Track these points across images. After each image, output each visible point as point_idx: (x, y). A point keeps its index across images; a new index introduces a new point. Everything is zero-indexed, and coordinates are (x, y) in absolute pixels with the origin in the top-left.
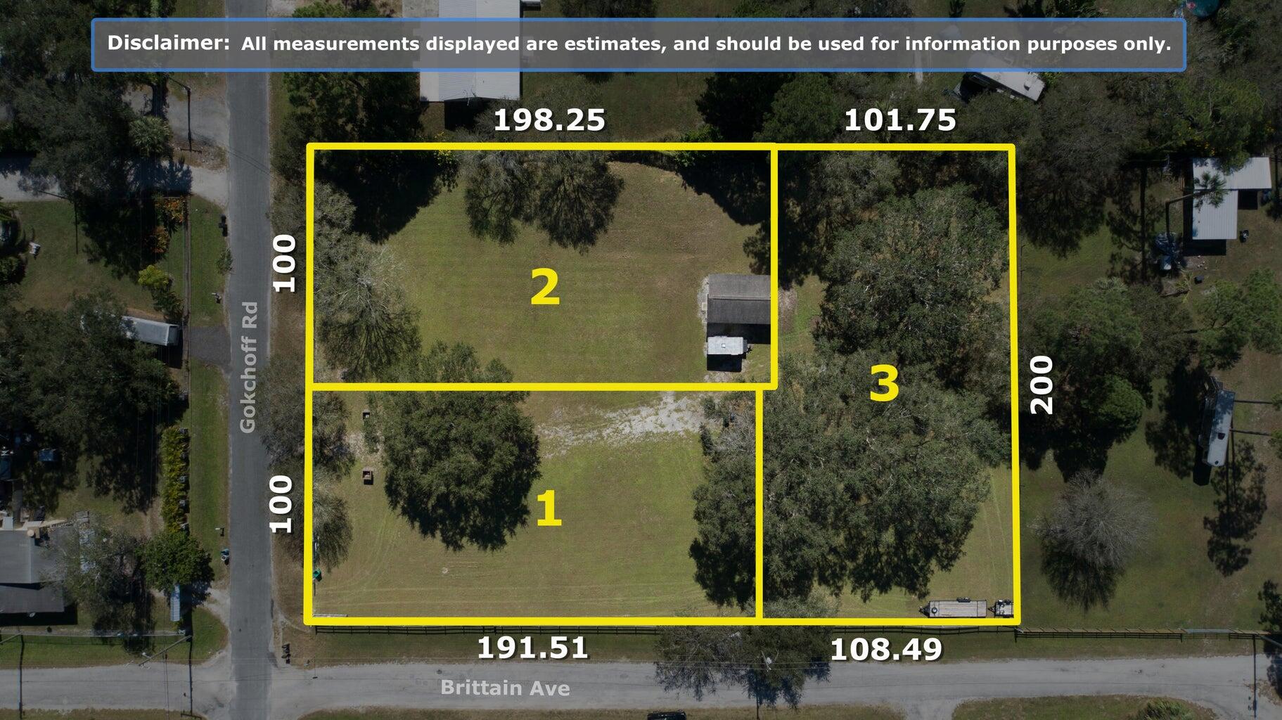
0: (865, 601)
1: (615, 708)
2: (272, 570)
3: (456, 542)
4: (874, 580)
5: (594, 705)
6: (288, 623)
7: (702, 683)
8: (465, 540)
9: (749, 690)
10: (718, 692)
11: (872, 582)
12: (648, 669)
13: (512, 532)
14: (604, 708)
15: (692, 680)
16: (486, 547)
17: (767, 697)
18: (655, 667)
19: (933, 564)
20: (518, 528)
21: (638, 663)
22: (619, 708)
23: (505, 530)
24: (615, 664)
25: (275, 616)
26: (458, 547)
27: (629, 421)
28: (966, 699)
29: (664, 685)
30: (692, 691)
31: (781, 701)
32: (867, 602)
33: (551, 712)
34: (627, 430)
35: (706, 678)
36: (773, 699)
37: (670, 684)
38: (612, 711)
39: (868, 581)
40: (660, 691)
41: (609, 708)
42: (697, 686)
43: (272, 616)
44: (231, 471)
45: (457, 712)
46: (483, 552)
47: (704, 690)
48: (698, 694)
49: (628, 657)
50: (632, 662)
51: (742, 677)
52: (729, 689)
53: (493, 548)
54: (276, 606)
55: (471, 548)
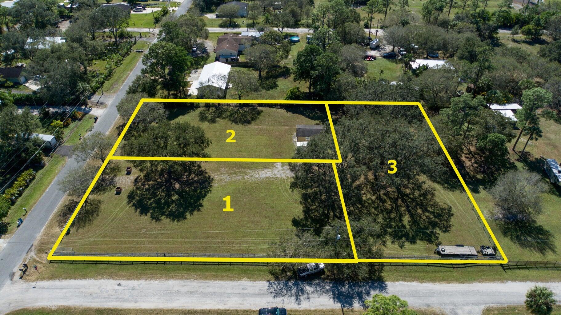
0: (401, 248)
1: (236, 308)
2: (42, 230)
3: (158, 218)
4: (405, 237)
5: (221, 307)
6: (35, 257)
7: (300, 294)
8: (163, 217)
9: (334, 298)
10: (311, 300)
11: (404, 238)
12: (263, 285)
13: (191, 214)
14: (228, 308)
15: (293, 292)
16: (174, 220)
17: (346, 302)
18: (268, 283)
19: (438, 231)
20: (195, 212)
21: (254, 281)
22: (238, 309)
23: (187, 213)
24: (239, 282)
25: (28, 254)
26: (158, 220)
27: (258, 173)
28: (488, 305)
29: (273, 294)
30: (293, 298)
31: (356, 305)
32: (403, 248)
33: (189, 311)
34: (257, 176)
35: (302, 291)
36: (351, 304)
37: (277, 294)
38: (233, 311)
39: (401, 238)
40: (270, 299)
41: (231, 309)
42: (297, 296)
43: (27, 253)
44: (47, 190)
45: (122, 310)
46: (172, 222)
47: (302, 298)
48: (298, 300)
49: (248, 278)
50: (251, 281)
51: (328, 290)
52: (319, 297)
53: (178, 221)
54: (33, 248)
55: (165, 221)
